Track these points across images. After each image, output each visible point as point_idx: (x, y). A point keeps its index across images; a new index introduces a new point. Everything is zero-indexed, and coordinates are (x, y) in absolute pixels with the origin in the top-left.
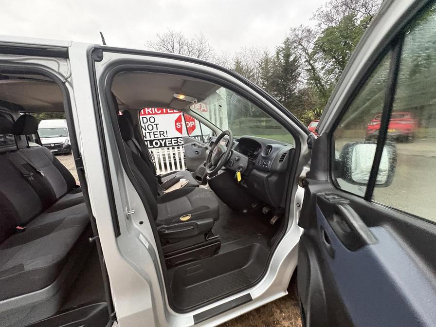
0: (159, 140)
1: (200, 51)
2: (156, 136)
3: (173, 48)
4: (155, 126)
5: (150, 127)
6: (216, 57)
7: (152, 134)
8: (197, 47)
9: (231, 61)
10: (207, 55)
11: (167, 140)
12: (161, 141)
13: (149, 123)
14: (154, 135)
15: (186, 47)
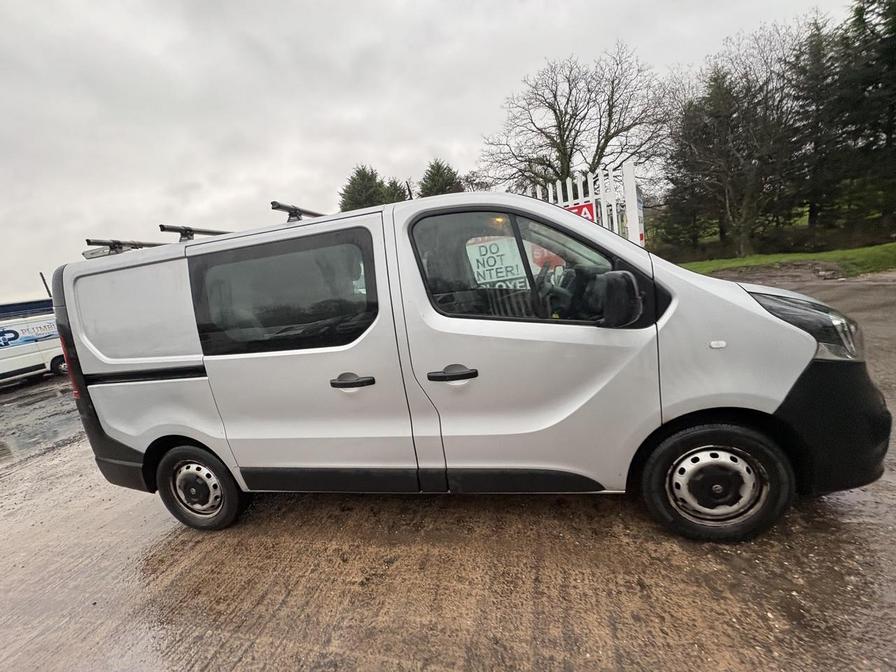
0: (504, 281)
1: (616, 82)
2: (499, 275)
3: (555, 96)
4: (498, 259)
5: (491, 262)
6: (655, 83)
7: (493, 272)
8: (607, 76)
9: (695, 81)
10: (634, 83)
11: (517, 281)
12: (508, 283)
13: (489, 254)
14: (497, 273)
15: (582, 85)
